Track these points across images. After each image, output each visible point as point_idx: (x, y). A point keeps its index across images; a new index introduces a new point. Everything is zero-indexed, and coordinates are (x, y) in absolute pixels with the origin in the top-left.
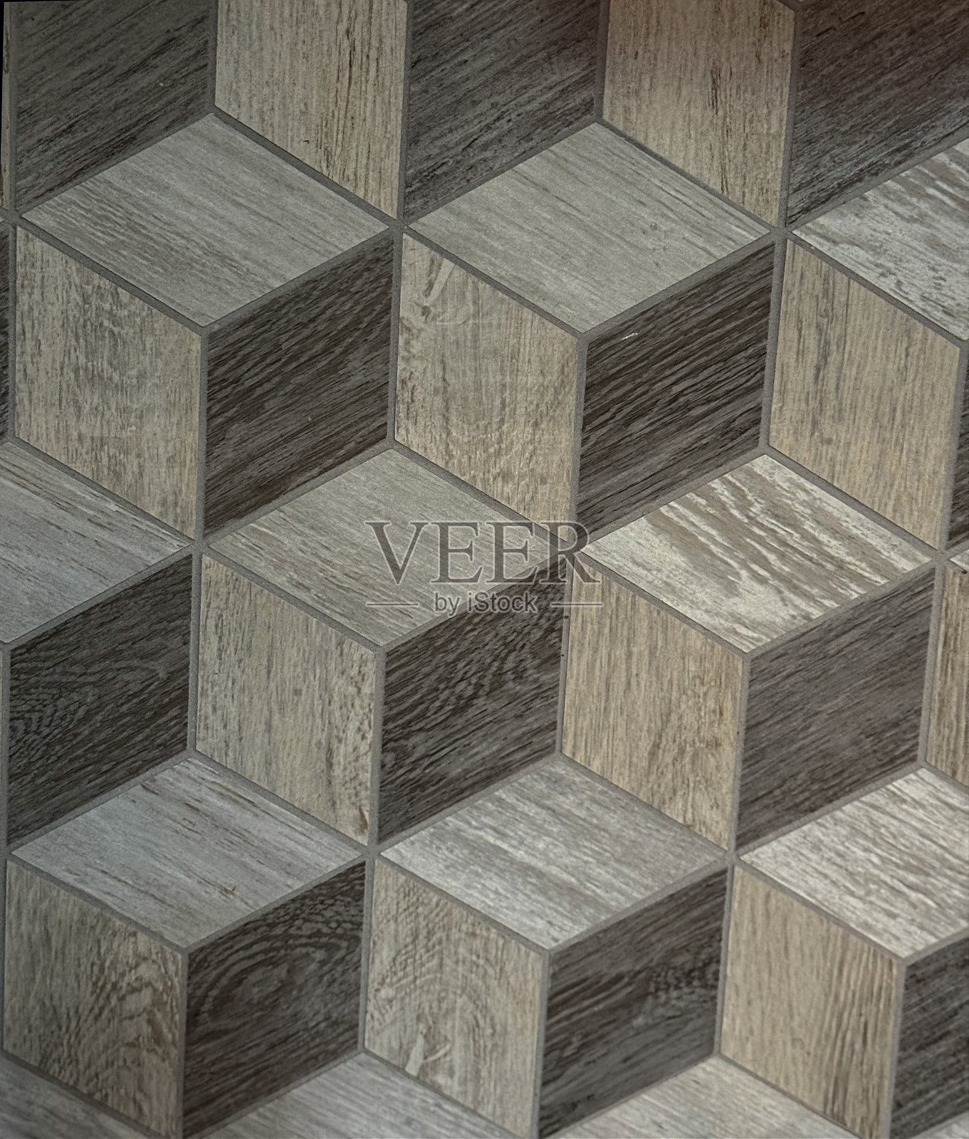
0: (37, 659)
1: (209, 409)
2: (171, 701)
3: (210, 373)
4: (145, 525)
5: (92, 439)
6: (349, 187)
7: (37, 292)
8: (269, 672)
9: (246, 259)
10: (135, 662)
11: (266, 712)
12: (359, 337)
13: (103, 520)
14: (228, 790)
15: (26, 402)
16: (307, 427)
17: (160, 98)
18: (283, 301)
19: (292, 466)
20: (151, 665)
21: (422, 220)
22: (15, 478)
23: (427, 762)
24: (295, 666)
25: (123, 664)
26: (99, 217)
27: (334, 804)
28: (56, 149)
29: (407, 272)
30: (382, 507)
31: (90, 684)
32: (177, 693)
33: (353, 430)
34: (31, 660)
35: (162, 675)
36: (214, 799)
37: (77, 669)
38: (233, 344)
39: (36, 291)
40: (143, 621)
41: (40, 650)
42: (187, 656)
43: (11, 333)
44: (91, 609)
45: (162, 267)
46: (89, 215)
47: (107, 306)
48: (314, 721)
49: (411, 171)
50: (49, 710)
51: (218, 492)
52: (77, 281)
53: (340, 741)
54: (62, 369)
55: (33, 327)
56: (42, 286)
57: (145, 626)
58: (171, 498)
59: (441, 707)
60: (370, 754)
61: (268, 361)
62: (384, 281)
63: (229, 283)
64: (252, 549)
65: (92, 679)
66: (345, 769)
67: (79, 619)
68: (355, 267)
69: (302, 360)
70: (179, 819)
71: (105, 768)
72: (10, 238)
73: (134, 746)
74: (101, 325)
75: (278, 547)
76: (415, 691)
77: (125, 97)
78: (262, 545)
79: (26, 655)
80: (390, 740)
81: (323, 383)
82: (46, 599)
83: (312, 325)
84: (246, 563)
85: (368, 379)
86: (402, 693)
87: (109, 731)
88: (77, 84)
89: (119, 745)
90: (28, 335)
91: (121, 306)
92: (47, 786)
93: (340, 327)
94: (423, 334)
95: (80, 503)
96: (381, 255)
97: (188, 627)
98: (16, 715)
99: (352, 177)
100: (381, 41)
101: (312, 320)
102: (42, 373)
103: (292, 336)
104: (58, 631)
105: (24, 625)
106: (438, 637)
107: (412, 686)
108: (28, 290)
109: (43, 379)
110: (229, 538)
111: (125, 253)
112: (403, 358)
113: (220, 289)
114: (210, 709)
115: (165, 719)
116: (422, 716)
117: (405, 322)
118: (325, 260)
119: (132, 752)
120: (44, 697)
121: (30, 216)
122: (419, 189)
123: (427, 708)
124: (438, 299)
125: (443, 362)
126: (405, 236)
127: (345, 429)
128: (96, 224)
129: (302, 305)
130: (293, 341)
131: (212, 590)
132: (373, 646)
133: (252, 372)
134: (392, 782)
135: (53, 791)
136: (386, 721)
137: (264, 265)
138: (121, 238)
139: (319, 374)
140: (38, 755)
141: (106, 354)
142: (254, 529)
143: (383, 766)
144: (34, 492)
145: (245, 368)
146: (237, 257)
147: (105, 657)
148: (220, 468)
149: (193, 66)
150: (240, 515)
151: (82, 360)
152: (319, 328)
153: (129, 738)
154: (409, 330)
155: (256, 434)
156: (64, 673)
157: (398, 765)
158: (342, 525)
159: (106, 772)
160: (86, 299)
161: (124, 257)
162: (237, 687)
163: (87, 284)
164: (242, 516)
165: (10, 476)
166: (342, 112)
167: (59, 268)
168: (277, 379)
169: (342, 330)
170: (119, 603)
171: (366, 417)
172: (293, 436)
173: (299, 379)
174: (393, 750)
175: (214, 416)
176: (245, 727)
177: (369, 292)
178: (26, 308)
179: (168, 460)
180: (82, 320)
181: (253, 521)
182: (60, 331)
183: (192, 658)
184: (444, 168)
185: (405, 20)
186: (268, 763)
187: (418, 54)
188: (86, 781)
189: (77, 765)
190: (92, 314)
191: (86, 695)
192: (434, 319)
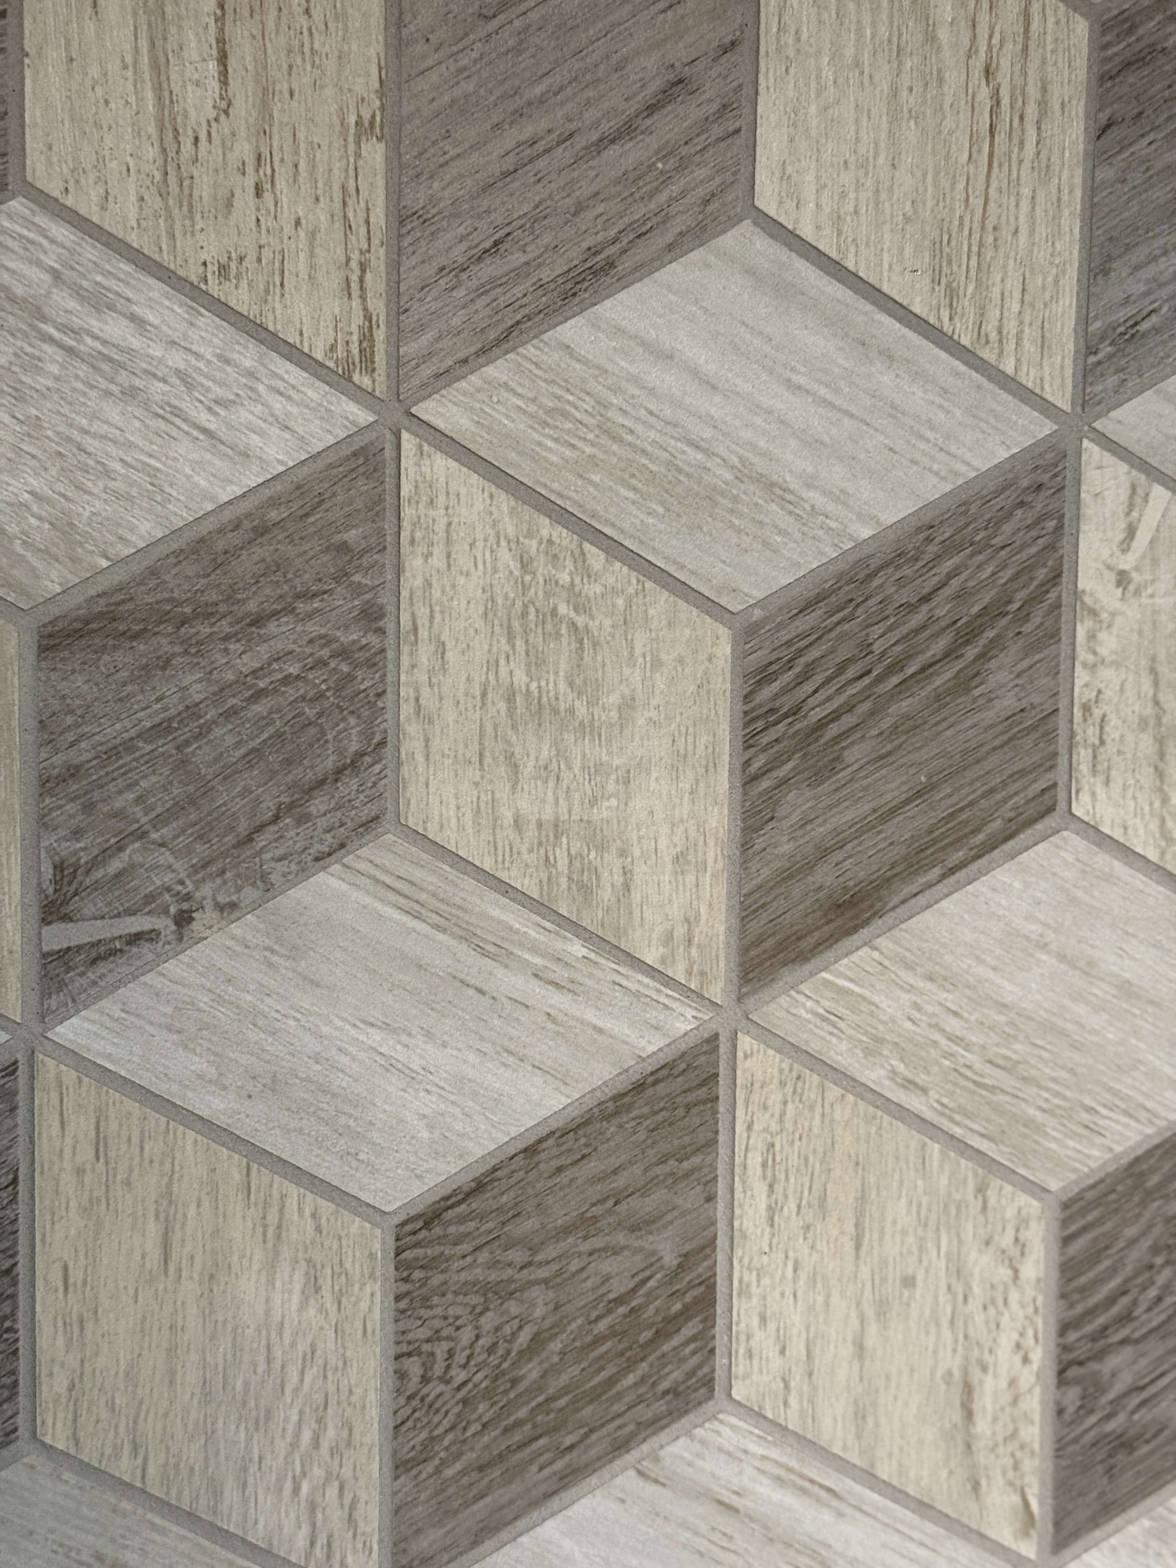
0: (441, 1240)
1: (747, 763)
2: (686, 1309)
3: (747, 698)
4: (637, 981)
5: (540, 825)
6: (989, 355)
7: (438, 551)
8: (858, 1247)
9: (809, 486)
10: (621, 1238)
11: (854, 1321)
12: (1007, 627)
13: (561, 974)
14: (790, 1470)
15: (420, 758)
16: (918, 794)
17: (657, 190)
18: (874, 563)
19: (893, 866)
20: (647, 1242)
21: (1114, 414)
22: (402, 901)
23: (1135, 1400)
24: (904, 1233)
25: (598, 1242)
26: (549, 412)
27: (976, 1486)
28: (474, 283)
29: (1090, 508)
30: (1051, 936)
31: (537, 1282)
32: (695, 1292)
33: (998, 797)
34: (429, 1243)
35: (670, 1259)
36: (766, 1490)
37: (517, 1256)
38: (789, 643)
39: (436, 551)
40: (632, 1163)
41: (450, 1223)
42: (713, 1223)
43: (390, 628)
44: (540, 1141)
45: (662, 503)
46: (532, 408)
47: (564, 578)
48: (939, 1335)
49: (1098, 324)
50: (466, 1335)
51: (765, 917)
52: (511, 531)
53: (984, 1369)
54: (484, 694)
55: (432, 617)
56: (448, 541)
57: (637, 1170)
58: (680, 931)
59: (1159, 1299)
60: (1037, 1391)
61: (850, 673)
62: (1051, 524)
63: (781, 532)
64: (825, 1019)
65: (543, 1273)
66: (995, 1420)
67: (519, 1162)
68: (1000, 501)
69: (910, 671)
70: (704, 1528)
71: (568, 1441)
72: (389, 453)
73: (619, 1396)
74: (554, 612)
75: (871, 1014)
76: (1113, 1271)
77: (594, 188)
78: (841, 1010)
79: (424, 1233)
80: (1070, 1364)
81: (945, 712)
82: (459, 1127)
83: (925, 608)
84: (814, 1046)
85: (1024, 703)
86: (1091, 1275)
87: (575, 1370)
88: (510, 162)
89: (595, 1395)
90: (423, 633)
91: (589, 575)
92: (465, 1481)
93: (975, 610)
94: (1119, 620)
95: (521, 945)
96: (1045, 478)
97: (713, 1168)
98: (405, 1348)
99: (994, 336)
100: (1044, 90)
101: (926, 599)
102: (448, 703)
103: (891, 629)
104: (479, 1186)
105: (419, 1177)
106: (1151, 1171)
107: (1106, 1263)
108: (421, 549)
109: (450, 715)
110: (784, 1000)
111: (596, 478)
112: (1085, 665)
113: (766, 544)
114: (755, 1321)
115: (675, 1341)
116: (1126, 1318)
117: (1088, 600)
118: (948, 487)
119: (617, 1408)
120: (459, 1311)
121: (427, 410)
122: (1111, 356)
123: (1135, 1303)
124: (1143, 557)
125: (1153, 671)
126: (1086, 443)
127: (983, 796)
128: (545, 424)
129: (907, 571)
130: (893, 637)
131: (755, 1097)
132: (1039, 1190)
133: (820, 696)
134: (1076, 1440)
135: (475, 1491)
136: (1064, 1328)
137: (841, 498)
138: (588, 450)
139: (938, 698)
140: (446, 1423)
141: (563, 666)
142: (827, 983)
143: (1060, 1412)
144: (436, 927)
145: (808, 687)
146: (794, 484)
147: (566, 1231)
148: (766, 872)
149: (716, 131)
150: (803, 958)
151: (520, 677)
152: (939, 613)
153: (611, 1381)
154: (1093, 613)
155: (830, 808)
156: (493, 1264)
157: (1085, 1409)
158: (981, 971)
159: (572, 1447)
160: (525, 564)
161: (596, 486)
162: (803, 1276)
163: (529, 535)
164: (806, 960)
165: (392, 897)
166: (977, 218)
167: (478, 506)
168: (865, 707)
169: (979, 616)
170: (589, 1129)
171: (1022, 773)
172: (894, 811)
173: (904, 706)
174: (1077, 1381)
175: (755, 778)
176: (817, 1352)
177: (1023, 546)
178: (418, 582)
179: (676, 859)
180: (519, 603)
181: (825, 969)
182: (479, 623)
183: (721, 1226)
184: (1154, 319)
185: (1085, 51)
186: (860, 1416)
187: (1108, 111)
188: (534, 1468)
189: (517, 1437)
190: (537, 592)
191: (533, 1305)
192: (1137, 592)
